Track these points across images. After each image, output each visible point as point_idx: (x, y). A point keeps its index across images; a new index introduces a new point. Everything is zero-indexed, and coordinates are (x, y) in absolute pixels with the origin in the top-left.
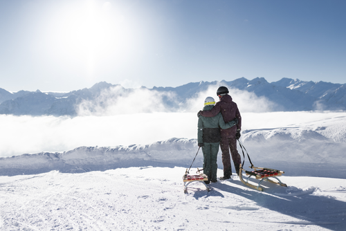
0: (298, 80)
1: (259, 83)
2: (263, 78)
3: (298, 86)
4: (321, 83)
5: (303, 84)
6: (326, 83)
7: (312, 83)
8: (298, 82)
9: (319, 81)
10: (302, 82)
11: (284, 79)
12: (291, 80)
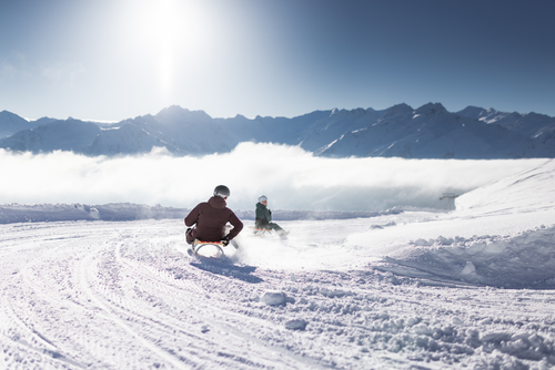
0: (492, 110)
1: (433, 111)
2: (440, 104)
3: (493, 121)
4: (532, 114)
5: (501, 117)
6: (539, 115)
7: (516, 115)
8: (493, 113)
9: (528, 113)
10: (499, 113)
11: (469, 108)
12: (480, 109)
